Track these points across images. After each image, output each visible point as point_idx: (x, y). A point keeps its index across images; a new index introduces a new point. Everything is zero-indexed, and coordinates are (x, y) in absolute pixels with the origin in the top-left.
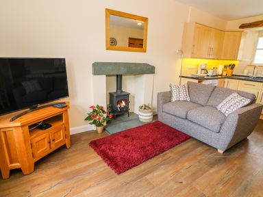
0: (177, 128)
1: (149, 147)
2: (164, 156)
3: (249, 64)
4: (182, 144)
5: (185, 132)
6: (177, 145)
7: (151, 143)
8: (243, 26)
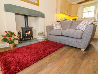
0: (57, 42)
1: (41, 52)
2: (50, 56)
3: (81, 18)
4: (61, 48)
5: (61, 43)
6: (58, 49)
7: (43, 50)
8: (78, 4)
